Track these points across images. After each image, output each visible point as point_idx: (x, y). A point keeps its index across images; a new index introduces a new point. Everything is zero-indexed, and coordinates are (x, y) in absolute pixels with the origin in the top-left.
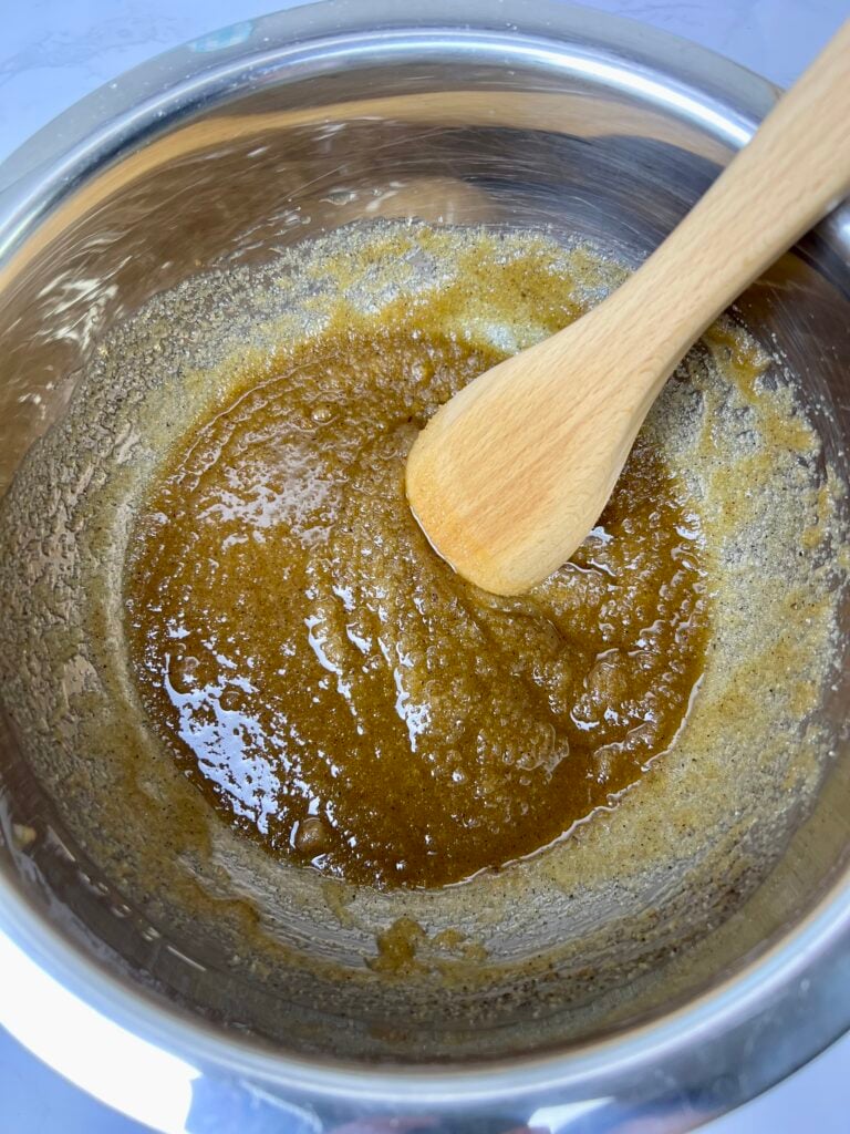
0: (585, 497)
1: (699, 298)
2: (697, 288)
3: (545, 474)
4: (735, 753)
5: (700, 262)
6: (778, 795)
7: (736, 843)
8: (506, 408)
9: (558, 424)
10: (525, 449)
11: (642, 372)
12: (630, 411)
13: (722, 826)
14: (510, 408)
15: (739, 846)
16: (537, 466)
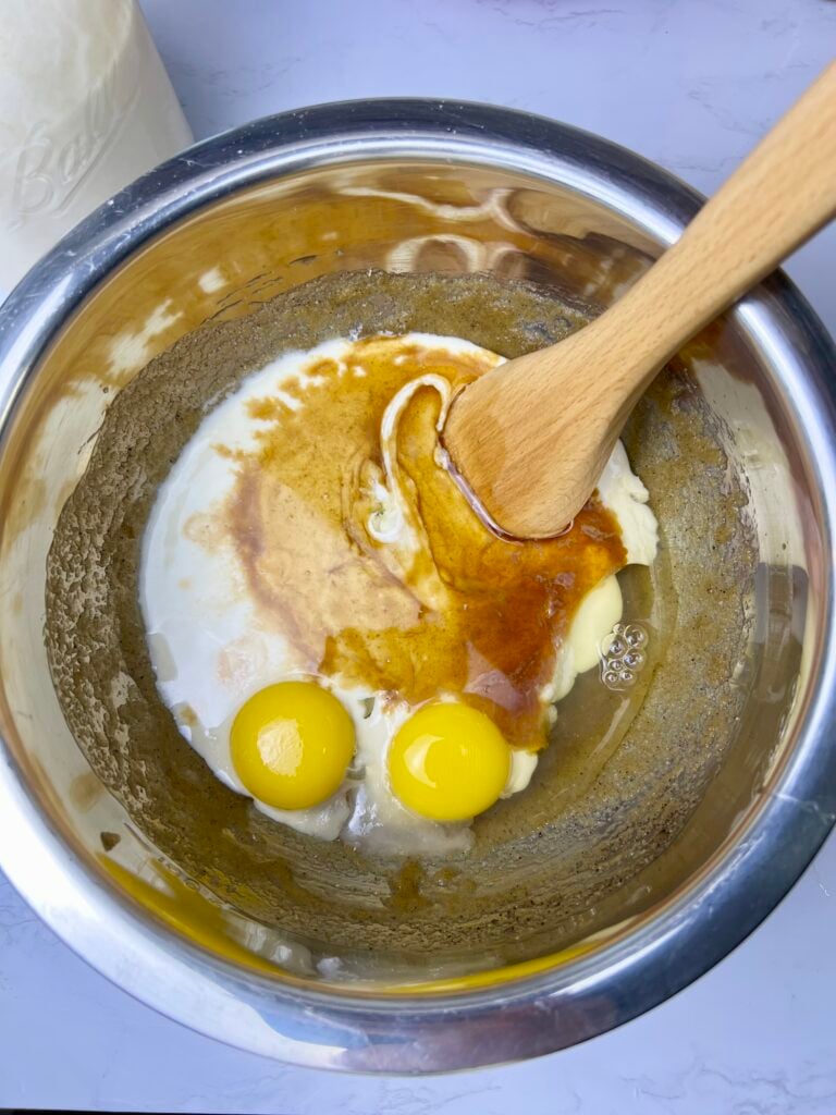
0: (573, 483)
1: (661, 335)
2: (659, 327)
3: (540, 462)
4: (665, 711)
5: (662, 306)
6: (698, 749)
7: (667, 788)
8: (511, 403)
9: (550, 424)
10: (524, 440)
11: (616, 390)
12: (607, 419)
13: (657, 772)
14: (514, 405)
15: (669, 791)
16: (533, 455)
